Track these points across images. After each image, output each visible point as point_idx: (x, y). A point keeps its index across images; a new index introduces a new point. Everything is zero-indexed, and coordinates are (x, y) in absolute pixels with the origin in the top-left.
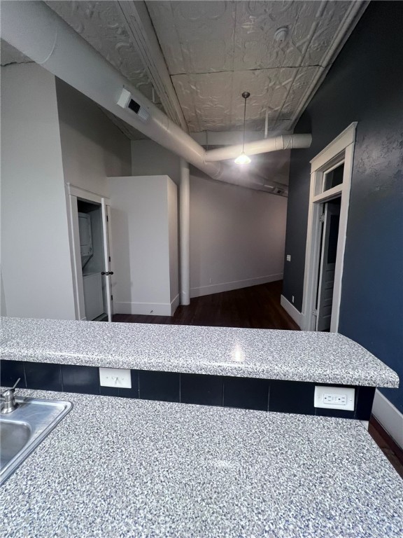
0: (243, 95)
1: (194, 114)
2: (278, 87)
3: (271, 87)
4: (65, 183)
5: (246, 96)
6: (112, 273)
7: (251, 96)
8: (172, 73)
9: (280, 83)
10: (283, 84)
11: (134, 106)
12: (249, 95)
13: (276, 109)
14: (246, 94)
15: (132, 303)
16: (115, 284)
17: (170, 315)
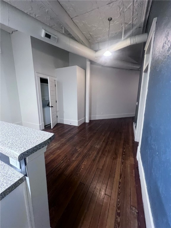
0: (109, 19)
1: (89, 35)
2: (126, 10)
3: (122, 11)
4: (35, 72)
5: (110, 20)
6: (53, 107)
7: (113, 19)
8: (72, 17)
9: (126, 7)
10: (128, 7)
11: (48, 36)
12: (111, 19)
13: (129, 23)
14: (110, 18)
15: (64, 119)
16: (59, 111)
17: (77, 126)
